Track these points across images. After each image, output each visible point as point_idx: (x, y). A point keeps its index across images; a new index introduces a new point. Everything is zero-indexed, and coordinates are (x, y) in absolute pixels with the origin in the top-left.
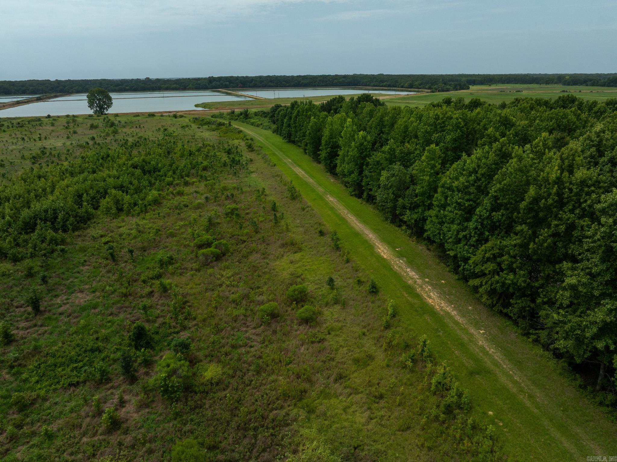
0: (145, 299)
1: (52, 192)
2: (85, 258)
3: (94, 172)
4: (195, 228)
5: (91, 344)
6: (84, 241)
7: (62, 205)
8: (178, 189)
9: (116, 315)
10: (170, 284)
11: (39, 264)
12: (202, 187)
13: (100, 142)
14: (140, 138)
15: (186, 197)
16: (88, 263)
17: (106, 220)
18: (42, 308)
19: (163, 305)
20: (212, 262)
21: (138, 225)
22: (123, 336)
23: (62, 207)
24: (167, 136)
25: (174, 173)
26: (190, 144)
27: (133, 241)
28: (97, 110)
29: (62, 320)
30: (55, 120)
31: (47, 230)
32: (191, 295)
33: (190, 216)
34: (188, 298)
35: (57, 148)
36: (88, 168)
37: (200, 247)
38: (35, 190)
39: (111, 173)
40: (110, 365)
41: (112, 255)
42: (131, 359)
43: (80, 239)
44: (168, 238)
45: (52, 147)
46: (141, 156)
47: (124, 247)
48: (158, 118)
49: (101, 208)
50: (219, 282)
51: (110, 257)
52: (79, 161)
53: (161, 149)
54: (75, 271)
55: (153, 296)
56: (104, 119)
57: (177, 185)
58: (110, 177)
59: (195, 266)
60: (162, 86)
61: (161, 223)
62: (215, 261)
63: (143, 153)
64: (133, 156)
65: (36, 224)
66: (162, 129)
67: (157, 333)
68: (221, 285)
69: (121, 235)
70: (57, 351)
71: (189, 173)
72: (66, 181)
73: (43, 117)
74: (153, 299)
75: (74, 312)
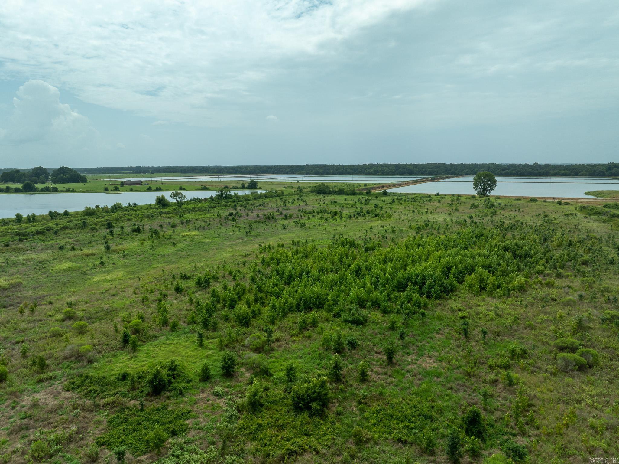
0: (487, 386)
1: (426, 260)
2: (440, 327)
3: (466, 248)
4: (560, 327)
5: (426, 410)
6: (443, 310)
7: (432, 273)
8: (548, 279)
9: (455, 390)
10: (518, 379)
11: (402, 320)
12: (577, 282)
13: (478, 221)
14: (517, 221)
15: (555, 290)
16: (441, 332)
17: (467, 295)
18: (394, 361)
19: (505, 398)
20: (572, 370)
21: (497, 308)
22: (457, 414)
23: (431, 275)
24: (546, 222)
25: (547, 262)
26: (572, 234)
27: (488, 323)
28: (480, 191)
29: (408, 377)
30: (442, 198)
31: (414, 292)
32: (539, 399)
33: (556, 311)
34: (535, 402)
35: (439, 222)
36: (461, 244)
37: (562, 349)
38: (413, 256)
39: (481, 251)
40: (438, 439)
41: (465, 330)
42: (459, 441)
43: (439, 308)
44: (526, 329)
45: (435, 221)
46: (515, 239)
47: (478, 326)
48: (540, 203)
49: (465, 283)
50: (578, 397)
51: (463, 332)
52: (454, 236)
53: (537, 235)
54: (428, 336)
55: (497, 385)
56: (486, 200)
57: (548, 275)
58: (480, 255)
59: (551, 368)
60: (551, 171)
61: (521, 311)
62: (577, 370)
63: (517, 237)
64: (506, 238)
65: (407, 285)
66: (542, 215)
67: (492, 426)
68: (579, 402)
69: (478, 314)
70: (397, 404)
71: (564, 264)
72: (440, 252)
73: (433, 195)
74: (496, 388)
75: (420, 374)
